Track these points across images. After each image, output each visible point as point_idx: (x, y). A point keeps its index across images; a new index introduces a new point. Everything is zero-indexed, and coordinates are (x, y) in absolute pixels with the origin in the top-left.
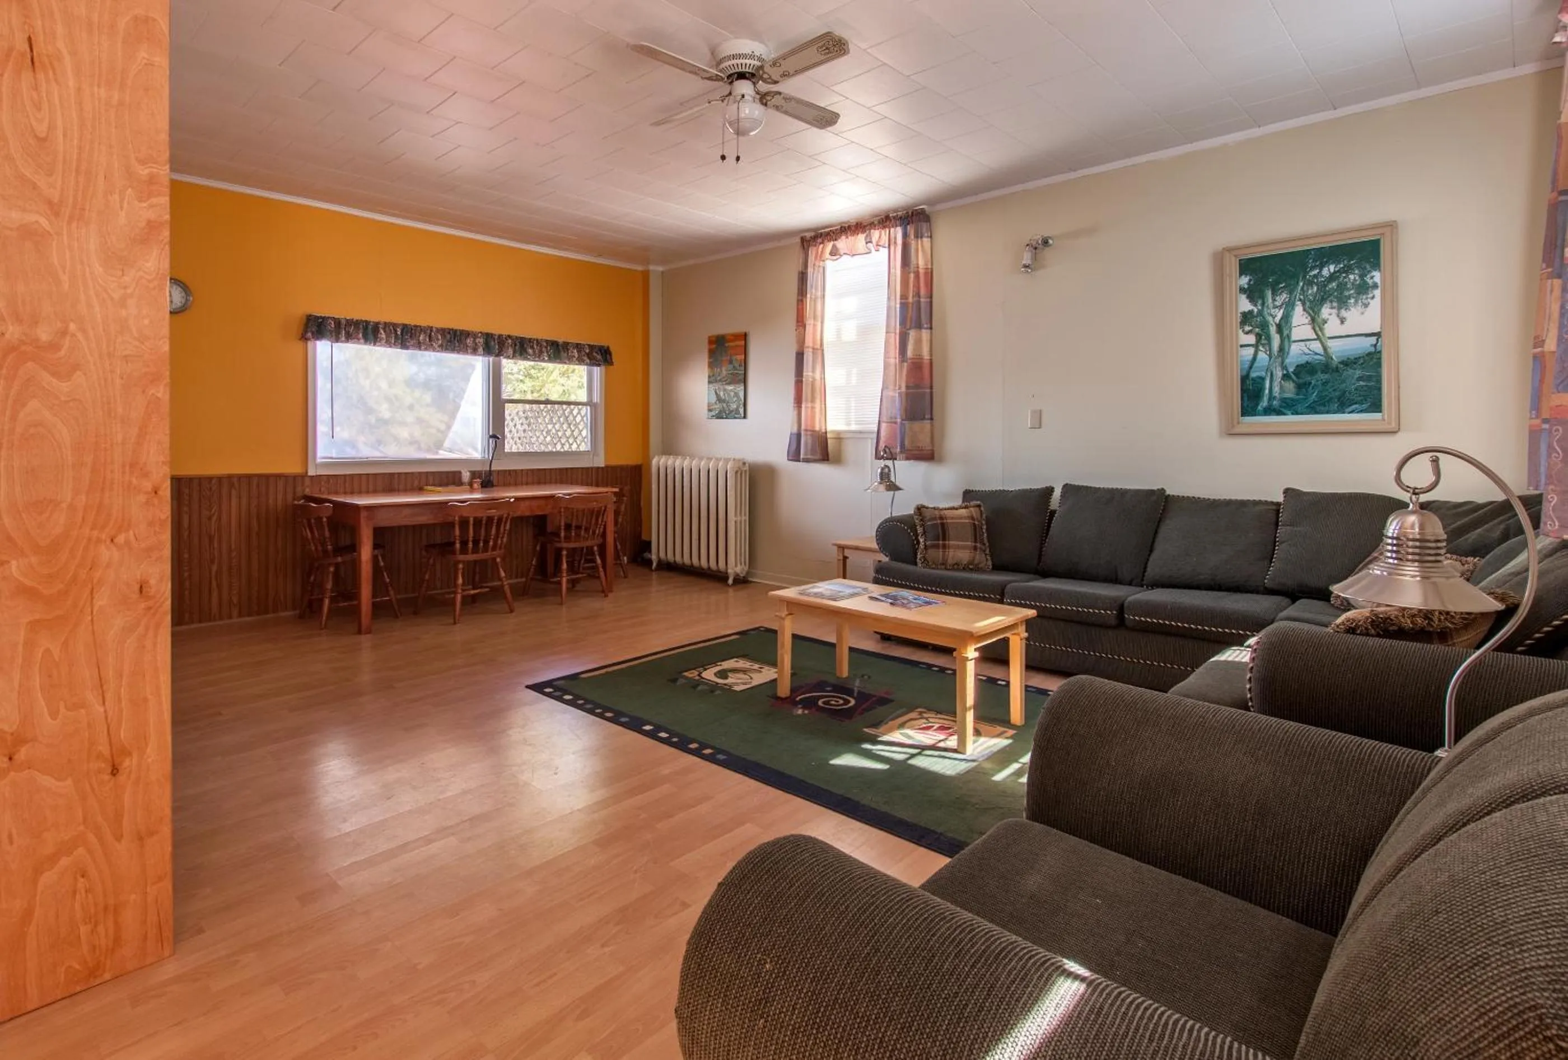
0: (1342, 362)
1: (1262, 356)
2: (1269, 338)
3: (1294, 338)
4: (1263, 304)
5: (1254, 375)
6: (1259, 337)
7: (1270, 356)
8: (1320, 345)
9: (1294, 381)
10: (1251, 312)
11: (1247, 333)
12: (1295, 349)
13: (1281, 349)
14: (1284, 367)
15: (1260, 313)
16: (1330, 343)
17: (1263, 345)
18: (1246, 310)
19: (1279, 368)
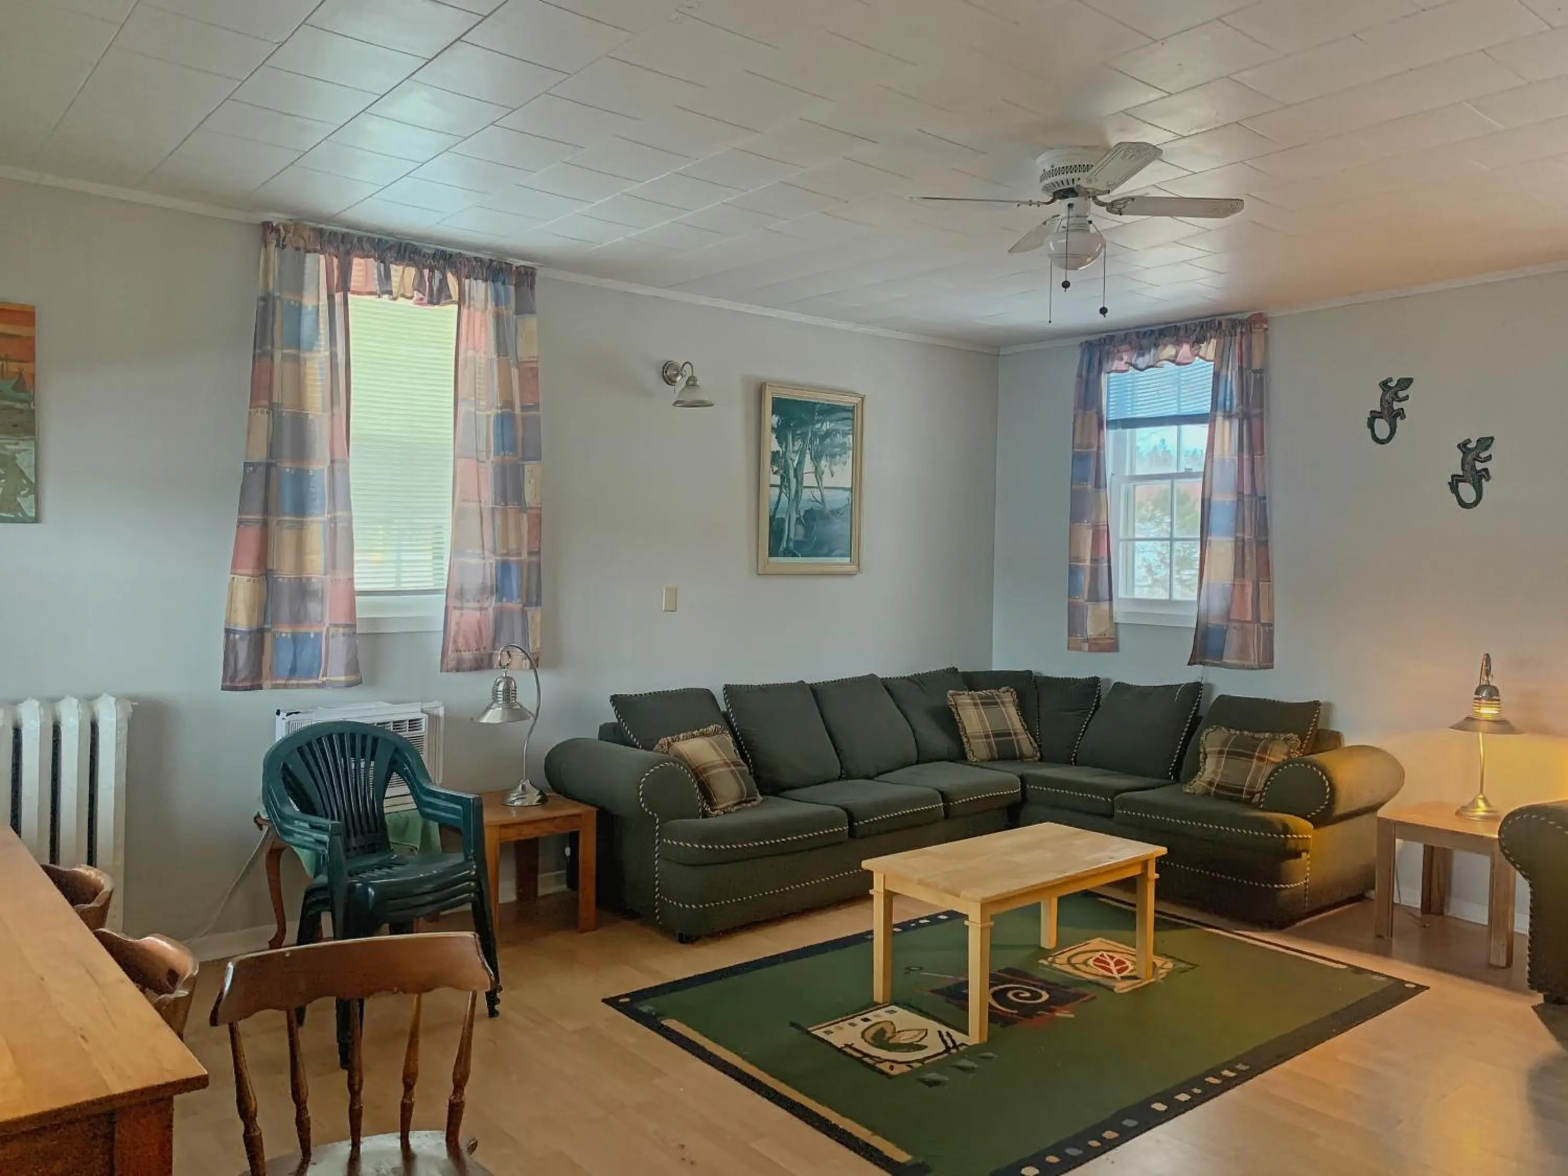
0: (831, 511)
1: (784, 498)
2: (789, 481)
3: (805, 484)
4: (786, 448)
5: (778, 516)
6: (782, 477)
7: (789, 498)
8: (819, 493)
9: (803, 525)
10: (778, 452)
11: (775, 473)
12: (806, 494)
13: (797, 492)
14: (798, 512)
15: (784, 453)
16: (825, 492)
17: (786, 487)
18: (775, 450)
19: (794, 512)
